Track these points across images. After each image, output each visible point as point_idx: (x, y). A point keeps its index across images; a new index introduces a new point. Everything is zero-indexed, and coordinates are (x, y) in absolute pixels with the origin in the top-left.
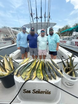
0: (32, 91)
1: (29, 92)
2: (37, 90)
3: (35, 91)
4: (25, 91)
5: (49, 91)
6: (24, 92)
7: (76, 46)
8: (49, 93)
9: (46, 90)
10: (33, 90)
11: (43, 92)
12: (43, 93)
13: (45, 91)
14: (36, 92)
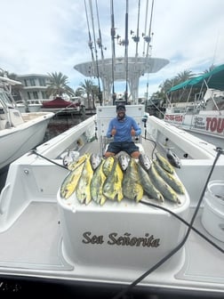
0: (106, 239)
1: (99, 240)
2: (121, 234)
3: (117, 238)
4: (88, 238)
5: (155, 238)
6: (83, 241)
7: (209, 130)
8: (156, 243)
9: (147, 235)
10: (110, 236)
11: (137, 240)
12: (138, 245)
13: (145, 237)
14: (117, 242)
